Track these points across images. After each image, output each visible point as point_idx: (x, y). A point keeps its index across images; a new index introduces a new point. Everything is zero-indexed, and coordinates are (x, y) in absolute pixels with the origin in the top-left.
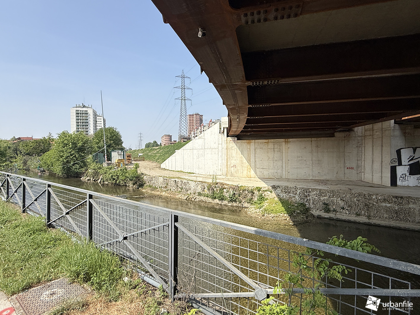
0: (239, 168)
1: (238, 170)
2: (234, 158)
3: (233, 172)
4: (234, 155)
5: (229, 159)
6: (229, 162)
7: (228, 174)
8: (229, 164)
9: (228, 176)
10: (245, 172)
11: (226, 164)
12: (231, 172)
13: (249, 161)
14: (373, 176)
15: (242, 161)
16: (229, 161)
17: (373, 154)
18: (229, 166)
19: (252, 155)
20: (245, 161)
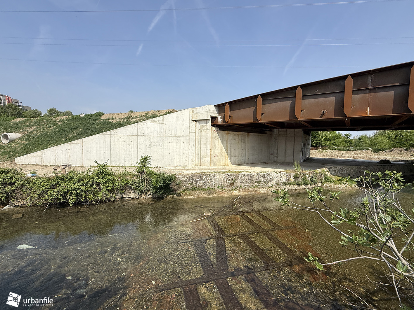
0: (220, 157)
1: (219, 159)
2: (216, 148)
3: (215, 162)
4: (216, 145)
7: (211, 164)
8: (212, 153)
10: (224, 161)
11: (210, 154)
15: (222, 150)
16: (213, 150)
17: (286, 146)
18: (212, 155)
19: (229, 145)
20: (224, 150)
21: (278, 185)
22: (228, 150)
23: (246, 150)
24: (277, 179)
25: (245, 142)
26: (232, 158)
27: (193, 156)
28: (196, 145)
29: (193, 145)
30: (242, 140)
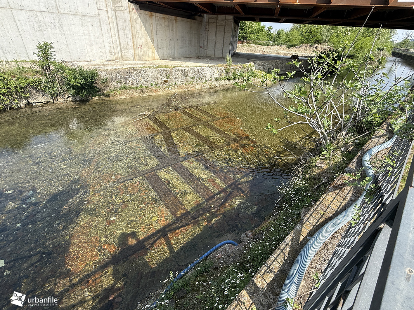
0: (145, 49)
1: (144, 52)
2: (139, 36)
3: (140, 55)
4: (139, 32)
5: (134, 37)
6: (135, 41)
7: (136, 58)
8: (135, 43)
9: (136, 60)
10: (150, 54)
11: (132, 45)
12: (139, 55)
13: (152, 40)
14: (215, 52)
15: (147, 40)
16: (135, 39)
17: (216, 37)
18: (135, 46)
19: (155, 33)
20: (149, 40)
21: (211, 80)
22: (154, 40)
23: (175, 40)
24: (210, 74)
25: (172, 30)
26: (159, 50)
27: (110, 47)
28: (112, 31)
29: (106, 30)
30: (169, 26)
